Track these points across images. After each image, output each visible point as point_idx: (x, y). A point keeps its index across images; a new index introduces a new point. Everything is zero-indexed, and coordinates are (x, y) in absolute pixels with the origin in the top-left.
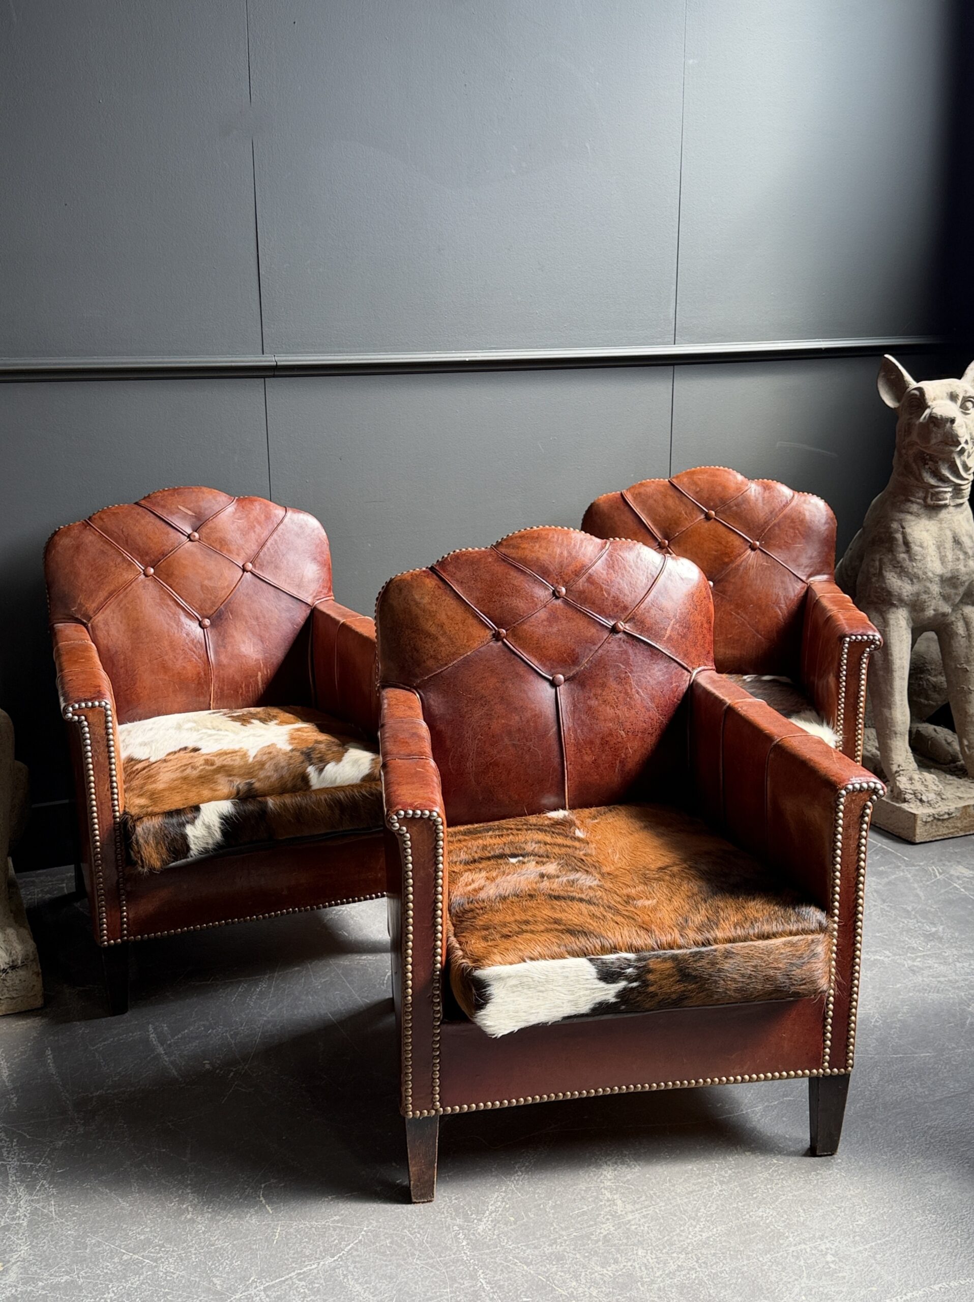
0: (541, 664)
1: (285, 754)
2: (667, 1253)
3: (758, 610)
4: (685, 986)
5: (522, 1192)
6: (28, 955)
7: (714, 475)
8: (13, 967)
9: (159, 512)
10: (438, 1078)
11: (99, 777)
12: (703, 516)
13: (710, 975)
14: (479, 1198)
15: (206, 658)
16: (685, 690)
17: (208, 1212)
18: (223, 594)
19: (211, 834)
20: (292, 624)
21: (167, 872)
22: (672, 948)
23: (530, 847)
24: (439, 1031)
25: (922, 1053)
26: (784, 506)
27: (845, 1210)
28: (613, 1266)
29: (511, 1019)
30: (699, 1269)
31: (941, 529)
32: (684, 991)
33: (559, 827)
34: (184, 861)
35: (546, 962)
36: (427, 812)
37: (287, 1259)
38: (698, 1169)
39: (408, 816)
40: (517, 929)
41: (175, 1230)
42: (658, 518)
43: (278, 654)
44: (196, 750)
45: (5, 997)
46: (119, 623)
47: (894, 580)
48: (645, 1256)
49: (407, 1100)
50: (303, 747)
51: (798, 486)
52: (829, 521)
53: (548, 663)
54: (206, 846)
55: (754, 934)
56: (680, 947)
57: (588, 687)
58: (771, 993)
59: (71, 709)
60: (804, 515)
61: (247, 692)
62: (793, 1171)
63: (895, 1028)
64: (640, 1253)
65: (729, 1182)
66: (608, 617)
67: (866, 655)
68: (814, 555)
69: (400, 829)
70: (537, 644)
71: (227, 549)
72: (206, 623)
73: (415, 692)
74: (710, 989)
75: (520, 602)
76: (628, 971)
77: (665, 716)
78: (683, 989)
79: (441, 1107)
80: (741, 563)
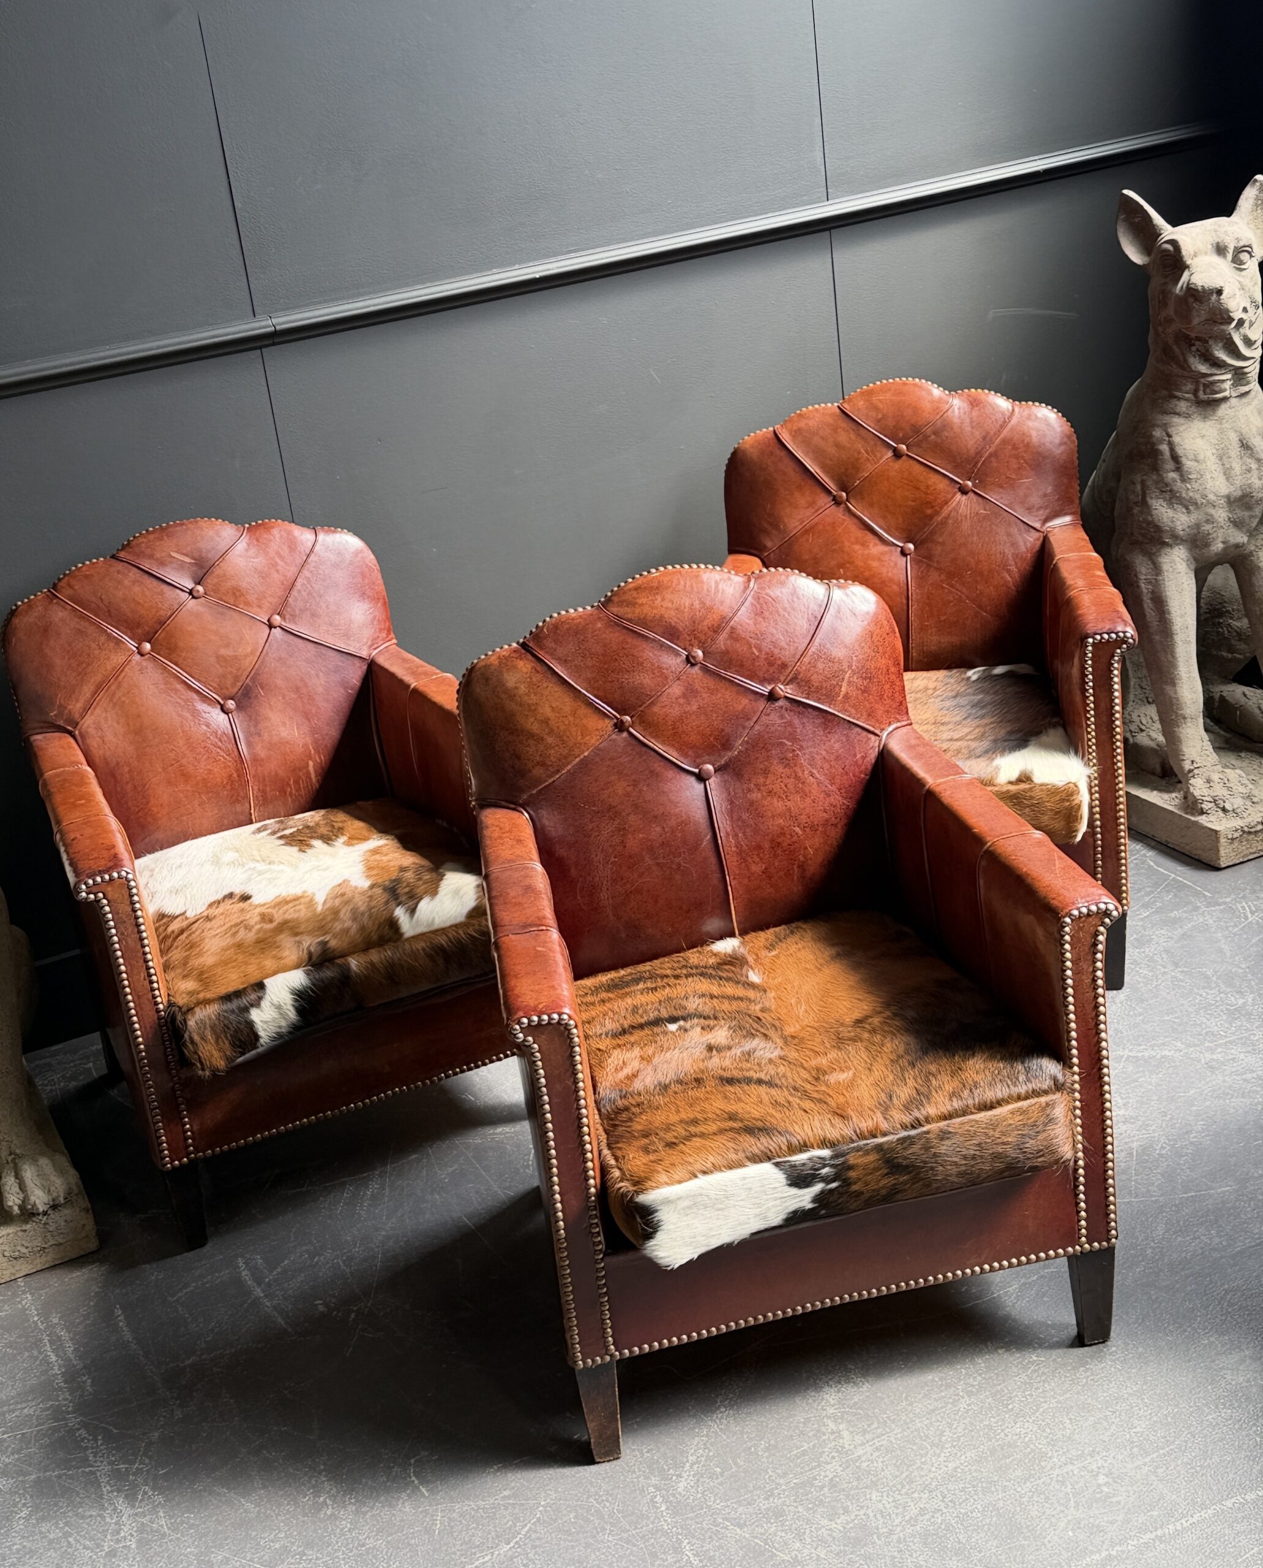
0: (681, 755)
1: (363, 893)
2: (907, 1494)
3: (979, 579)
4: (895, 1179)
5: (727, 1433)
6: (70, 1188)
7: (900, 393)
8: (54, 1207)
9: (146, 565)
10: (609, 1319)
11: (131, 965)
12: (890, 454)
13: (926, 1162)
14: (676, 1446)
15: (237, 754)
16: (873, 761)
17: (351, 1503)
18: (248, 663)
19: (283, 1015)
20: (345, 688)
21: (234, 1071)
22: (875, 1136)
23: (693, 1004)
24: (603, 1264)
25: (1220, 1187)
26: (1001, 426)
27: (1120, 1415)
28: (842, 1517)
29: (688, 1245)
30: (945, 1510)
31: (1221, 431)
32: (895, 1184)
33: (726, 967)
34: (253, 1052)
35: (723, 1174)
36: (555, 1016)
37: (454, 1553)
38: (941, 1379)
39: (533, 1024)
40: (684, 1133)
41: (315, 1531)
42: (828, 462)
43: (331, 732)
44: (245, 898)
45: (50, 1244)
46: (115, 725)
47: (1163, 510)
48: (881, 1501)
49: (574, 1348)
50: (385, 879)
51: (1017, 394)
52: (1065, 439)
53: (690, 753)
54: (279, 1030)
55: (974, 1105)
56: (884, 1134)
57: (746, 776)
58: (1002, 1171)
59: (84, 887)
60: (1031, 436)
61: (297, 791)
62: (1056, 1369)
63: (1187, 1154)
64: (874, 1497)
65: (978, 1391)
66: (762, 681)
67: (1116, 658)
68: (1048, 491)
69: (525, 1040)
70: (673, 729)
71: (244, 602)
72: (229, 705)
73: (523, 811)
74: (927, 1178)
75: (644, 678)
76: (824, 1170)
77: (851, 798)
78: (892, 1182)
79: (616, 1351)
80: (949, 515)
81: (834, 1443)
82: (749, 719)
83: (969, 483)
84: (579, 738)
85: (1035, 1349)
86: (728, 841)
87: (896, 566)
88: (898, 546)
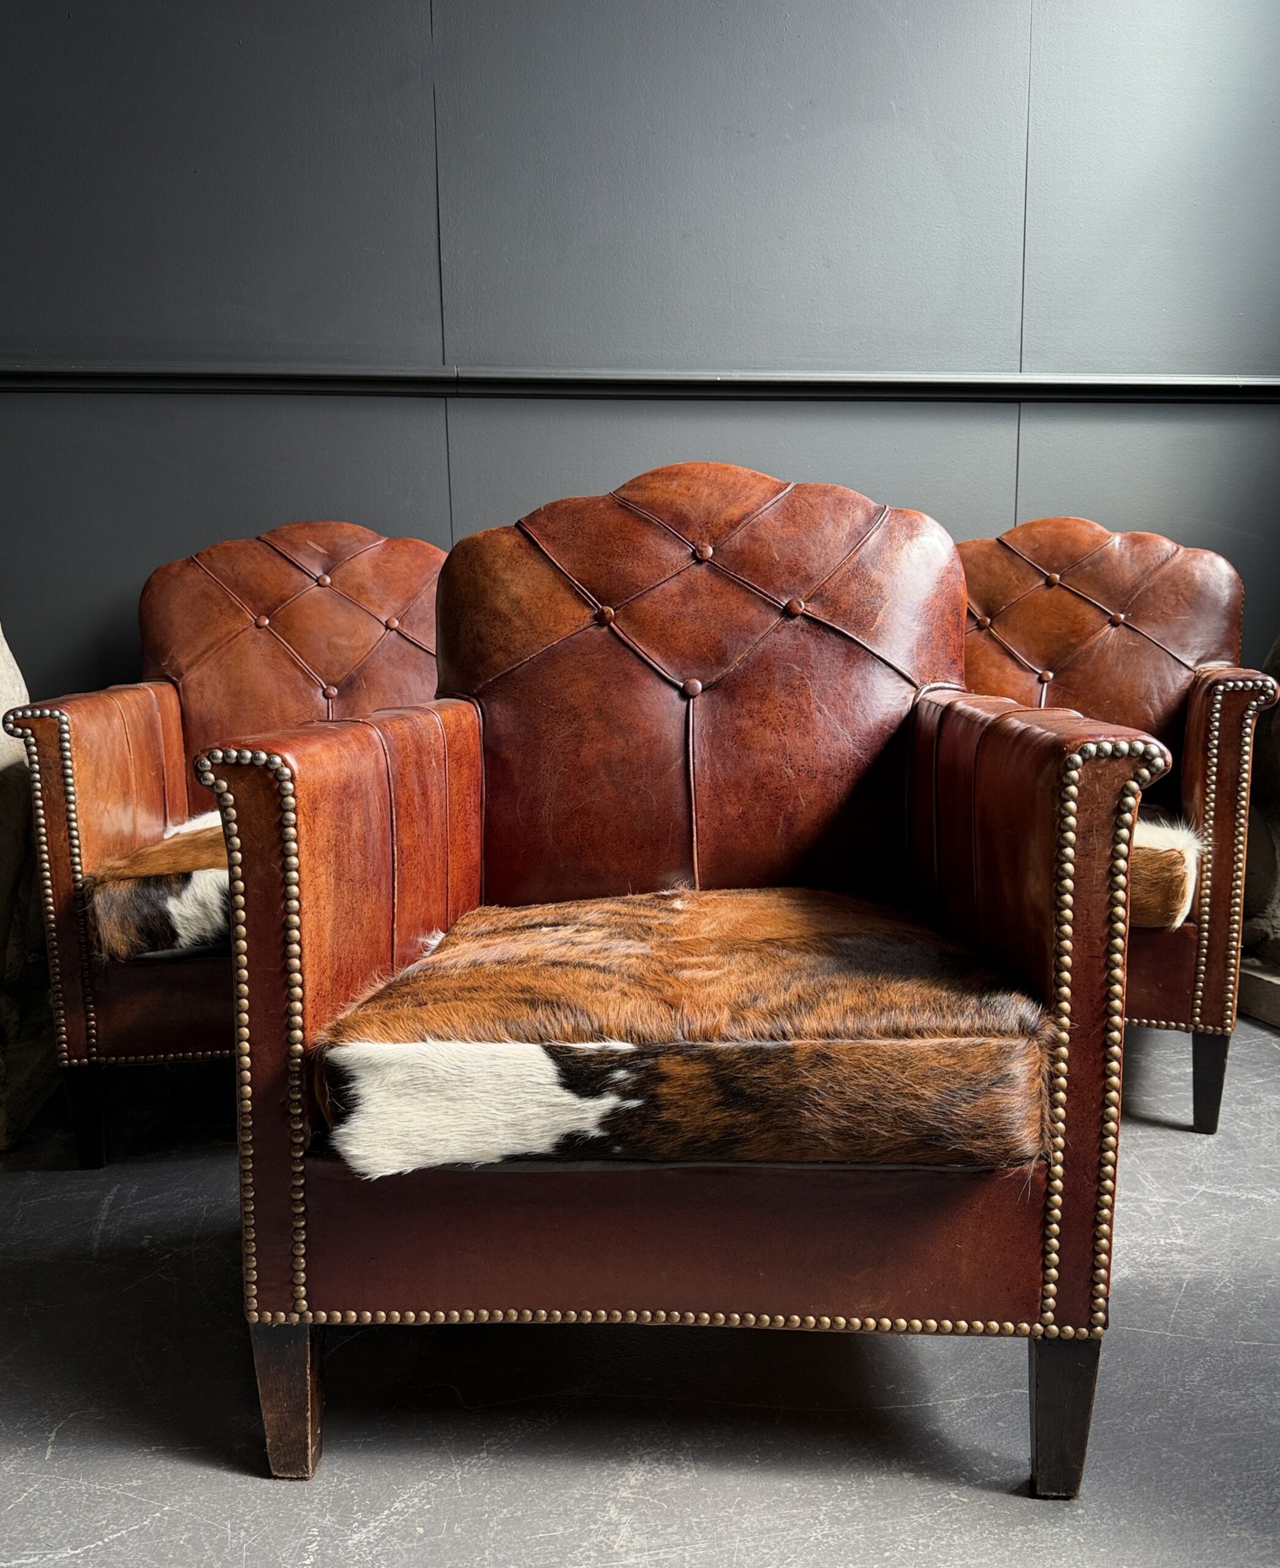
0: (666, 662)
4: (732, 1116)
7: (1059, 528)
9: (282, 547)
10: (303, 1256)
11: (51, 819)
12: (1042, 582)
13: (784, 1098)
16: (904, 714)
18: (357, 656)
19: (208, 916)
21: (135, 962)
22: (708, 1039)
23: (589, 917)
24: (300, 1168)
26: (1163, 563)
29: (396, 1147)
32: (733, 1126)
34: (168, 951)
35: (465, 1045)
36: (263, 756)
38: (800, 1491)
39: (228, 761)
40: (449, 996)
46: (217, 683)
49: (248, 1289)
53: (676, 661)
54: (202, 933)
55: (879, 1029)
57: (739, 700)
58: (911, 1146)
59: (12, 718)
60: (1193, 575)
63: (1257, 1299)
65: (849, 1520)
66: (779, 591)
67: (1250, 713)
68: (1206, 632)
70: (661, 630)
71: (366, 600)
72: (332, 692)
73: (475, 701)
74: (786, 1127)
75: (638, 566)
76: (620, 1074)
77: (866, 750)
78: (729, 1121)
79: (309, 1309)
80: (1095, 644)
81: (601, 1538)
82: (754, 633)
83: (1122, 616)
84: (551, 625)
85: (958, 1483)
86: (702, 770)
87: (1031, 690)
88: (1037, 673)
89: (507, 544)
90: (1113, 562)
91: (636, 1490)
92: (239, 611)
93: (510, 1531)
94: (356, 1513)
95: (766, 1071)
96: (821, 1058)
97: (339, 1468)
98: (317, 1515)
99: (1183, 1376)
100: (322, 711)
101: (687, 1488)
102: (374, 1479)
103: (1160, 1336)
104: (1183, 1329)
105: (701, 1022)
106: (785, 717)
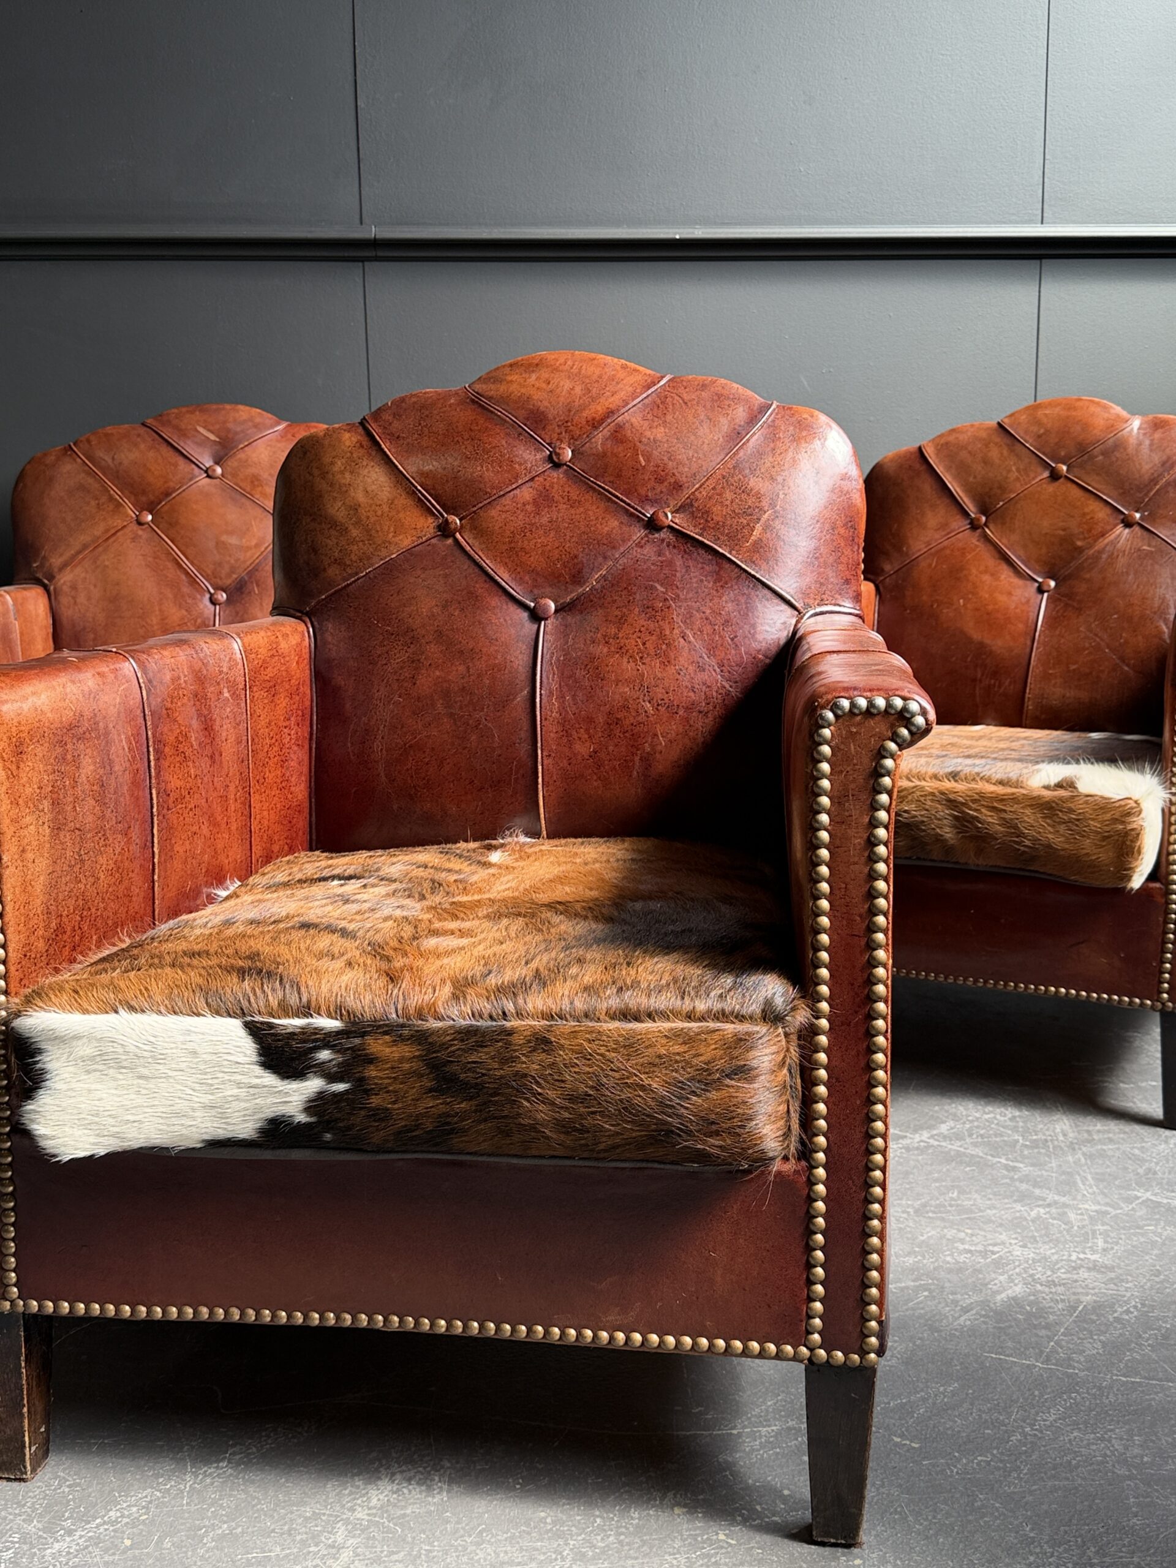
0: (515, 579)
3: (1125, 624)
4: (446, 1104)
7: (1071, 408)
12: (1046, 474)
13: (501, 1085)
18: (249, 558)
22: (421, 1017)
32: (446, 1115)
35: (160, 1018)
42: (973, 482)
46: (92, 588)
53: (528, 578)
56: (440, 1018)
57: (594, 622)
58: (641, 1144)
63: (1159, 1328)
65: (596, 1558)
70: (510, 542)
71: (261, 493)
72: (219, 597)
73: (308, 620)
74: (503, 1117)
75: (488, 470)
76: (325, 1055)
77: (736, 682)
78: (443, 1109)
79: (19, 1297)
80: (1104, 549)
82: (614, 548)
83: (1138, 515)
84: (391, 535)
85: (733, 1522)
86: (549, 703)
87: (1028, 601)
88: (1036, 581)
89: (348, 443)
90: (1130, 450)
91: (374, 1511)
92: (119, 505)
93: (222, 1549)
94: (65, 1520)
95: (481, 1056)
96: (541, 1042)
97: (64, 1470)
98: (24, 1520)
99: (1037, 1413)
100: (209, 619)
101: (430, 1513)
102: (98, 1484)
103: (1028, 1366)
104: (1057, 1360)
105: (417, 999)
106: (644, 644)
